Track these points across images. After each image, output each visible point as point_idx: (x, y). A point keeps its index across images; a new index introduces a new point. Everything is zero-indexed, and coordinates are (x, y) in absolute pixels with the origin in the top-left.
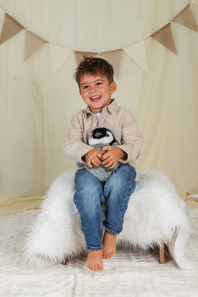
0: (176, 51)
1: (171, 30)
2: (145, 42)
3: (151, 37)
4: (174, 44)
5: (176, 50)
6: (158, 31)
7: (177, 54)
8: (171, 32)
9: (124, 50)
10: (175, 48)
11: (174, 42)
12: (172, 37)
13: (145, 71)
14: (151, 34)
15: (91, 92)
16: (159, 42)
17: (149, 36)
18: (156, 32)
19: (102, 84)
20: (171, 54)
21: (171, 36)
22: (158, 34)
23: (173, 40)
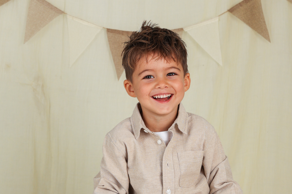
0: (269, 36)
1: (261, 3)
2: (219, 20)
3: (228, 13)
4: (265, 24)
5: (268, 34)
6: (240, 3)
7: (269, 41)
8: (261, 5)
9: (185, 30)
10: (266, 30)
11: (264, 22)
12: (262, 13)
13: (218, 64)
14: (229, 8)
15: (158, 87)
16: (241, 20)
17: (226, 10)
18: (237, 5)
19: (176, 74)
20: (260, 40)
21: (260, 12)
22: (241, 7)
23: (264, 19)
